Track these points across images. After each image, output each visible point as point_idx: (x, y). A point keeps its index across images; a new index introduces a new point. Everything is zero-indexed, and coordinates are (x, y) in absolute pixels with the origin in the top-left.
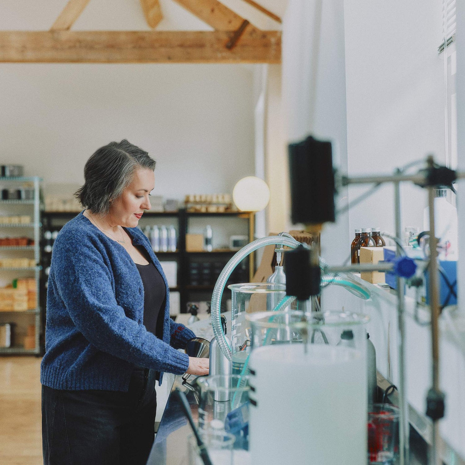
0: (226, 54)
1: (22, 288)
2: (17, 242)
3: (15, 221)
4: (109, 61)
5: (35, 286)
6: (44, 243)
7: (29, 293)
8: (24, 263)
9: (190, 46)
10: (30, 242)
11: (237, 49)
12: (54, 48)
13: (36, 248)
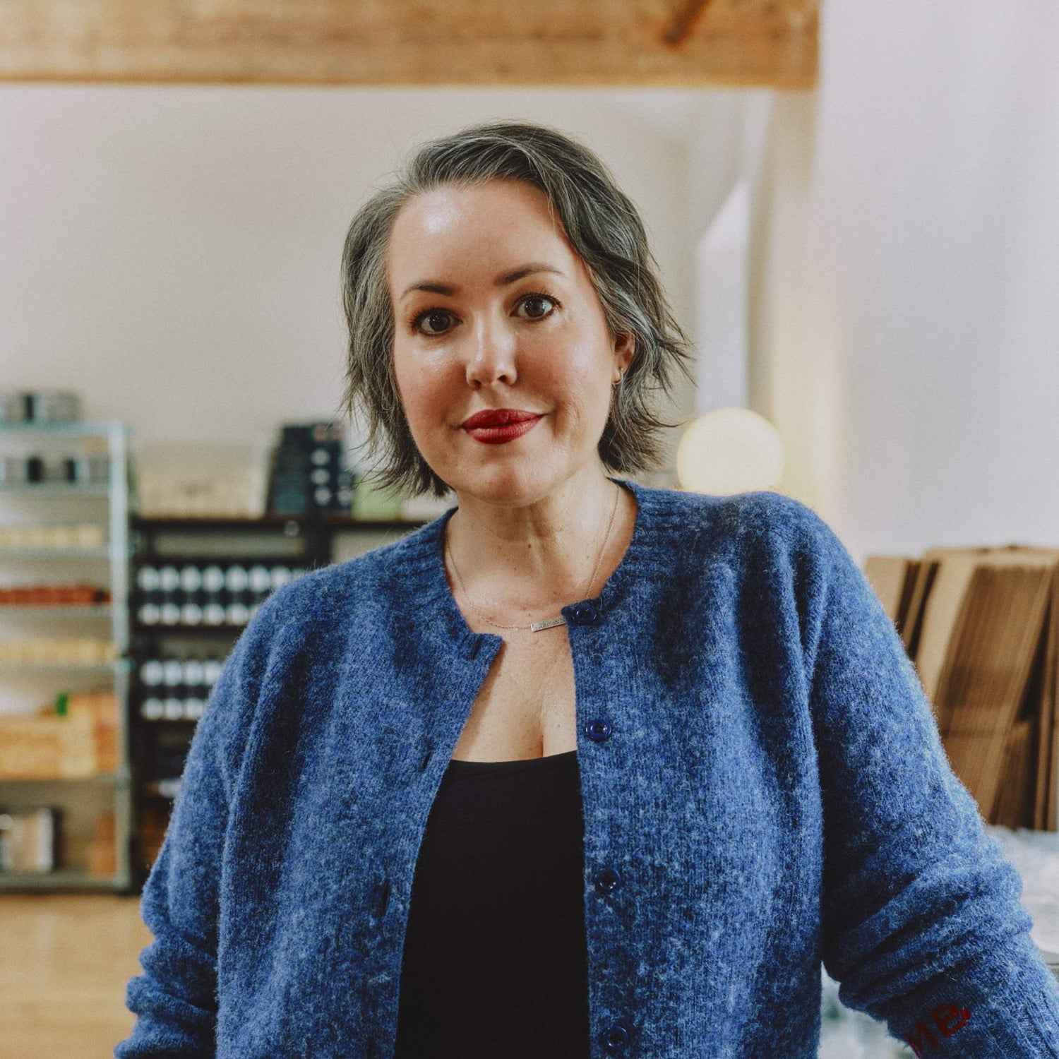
0: (665, 58)
1: (81, 719)
2: (64, 596)
3: (60, 540)
4: (334, 80)
5: (114, 713)
6: (137, 598)
7: (101, 732)
8: (86, 653)
9: (563, 37)
10: (101, 597)
11: (695, 45)
12: (180, 39)
13: (118, 612)
